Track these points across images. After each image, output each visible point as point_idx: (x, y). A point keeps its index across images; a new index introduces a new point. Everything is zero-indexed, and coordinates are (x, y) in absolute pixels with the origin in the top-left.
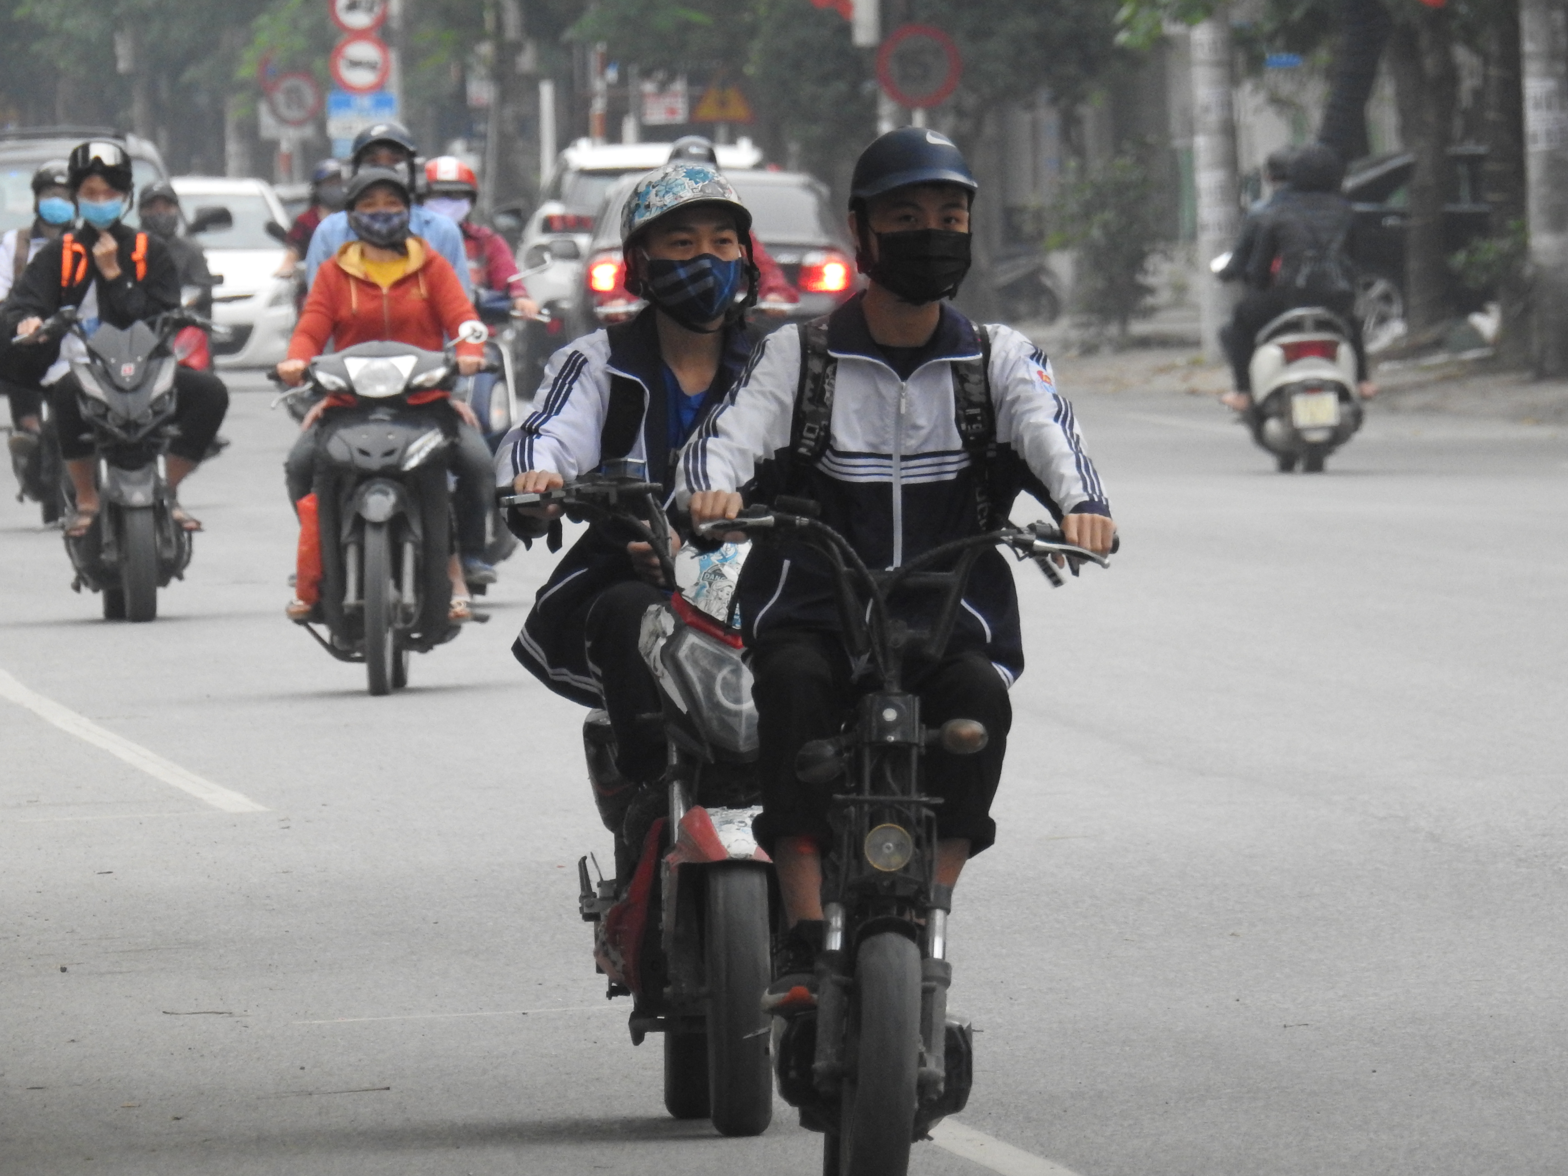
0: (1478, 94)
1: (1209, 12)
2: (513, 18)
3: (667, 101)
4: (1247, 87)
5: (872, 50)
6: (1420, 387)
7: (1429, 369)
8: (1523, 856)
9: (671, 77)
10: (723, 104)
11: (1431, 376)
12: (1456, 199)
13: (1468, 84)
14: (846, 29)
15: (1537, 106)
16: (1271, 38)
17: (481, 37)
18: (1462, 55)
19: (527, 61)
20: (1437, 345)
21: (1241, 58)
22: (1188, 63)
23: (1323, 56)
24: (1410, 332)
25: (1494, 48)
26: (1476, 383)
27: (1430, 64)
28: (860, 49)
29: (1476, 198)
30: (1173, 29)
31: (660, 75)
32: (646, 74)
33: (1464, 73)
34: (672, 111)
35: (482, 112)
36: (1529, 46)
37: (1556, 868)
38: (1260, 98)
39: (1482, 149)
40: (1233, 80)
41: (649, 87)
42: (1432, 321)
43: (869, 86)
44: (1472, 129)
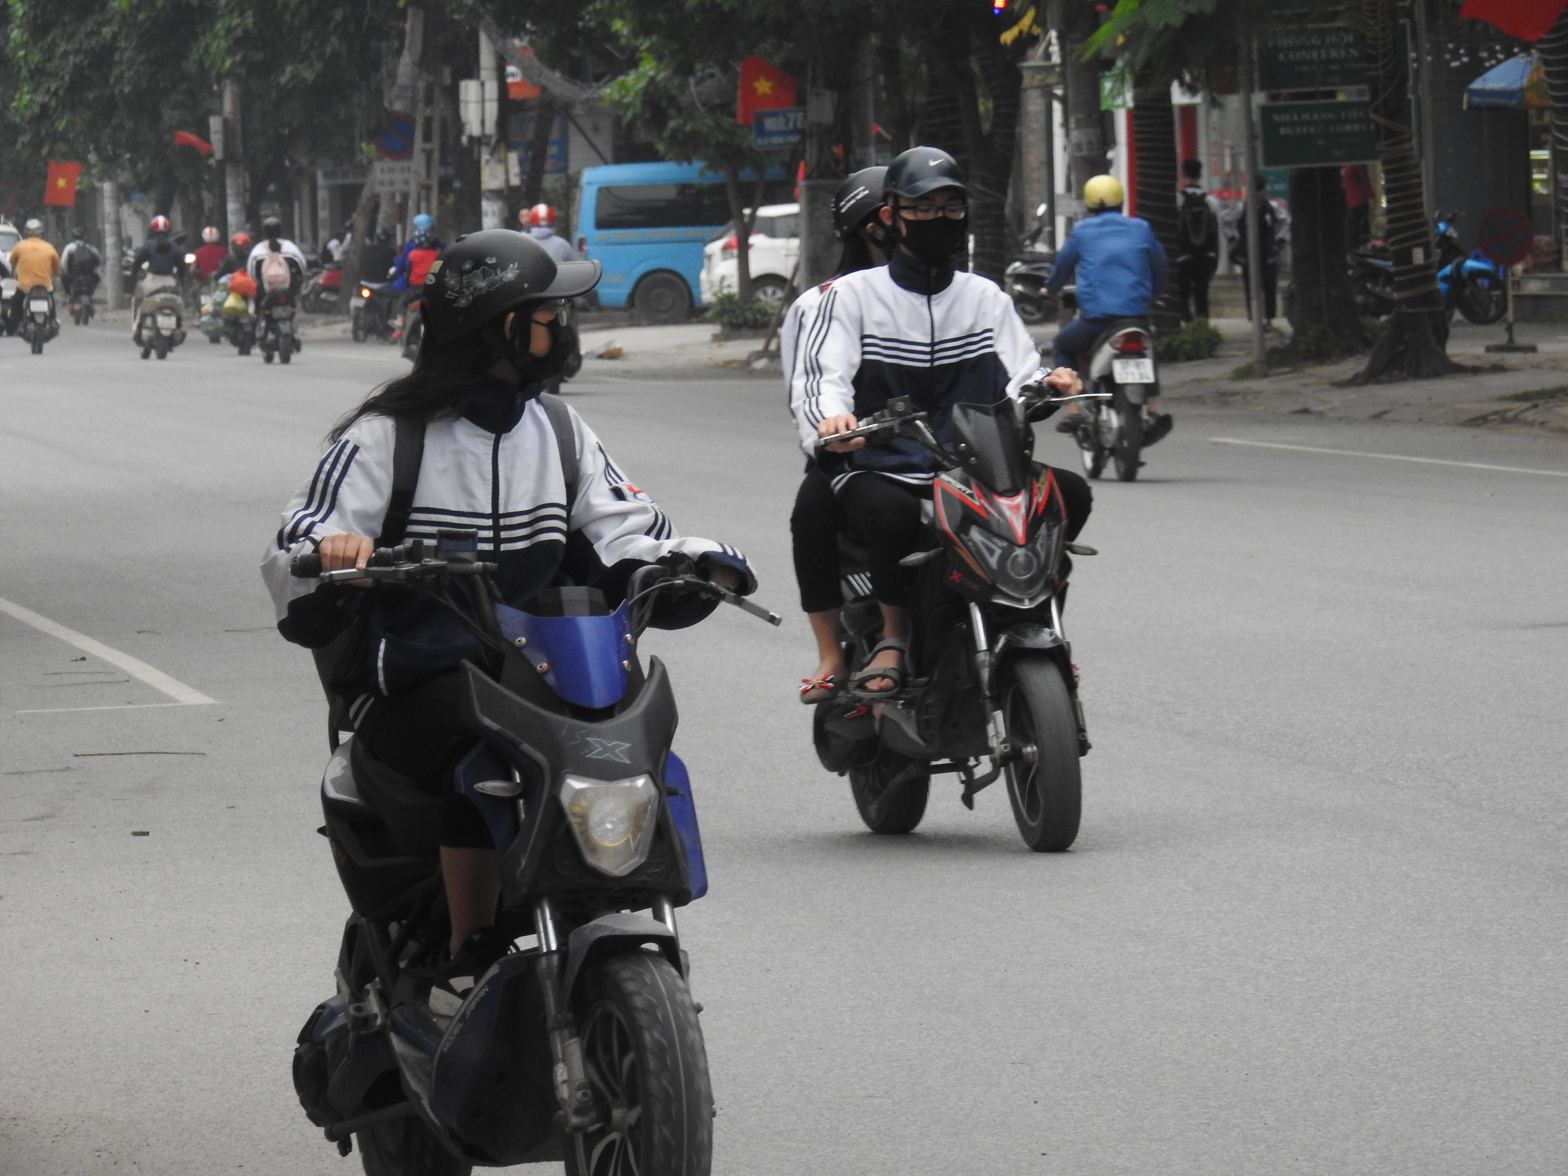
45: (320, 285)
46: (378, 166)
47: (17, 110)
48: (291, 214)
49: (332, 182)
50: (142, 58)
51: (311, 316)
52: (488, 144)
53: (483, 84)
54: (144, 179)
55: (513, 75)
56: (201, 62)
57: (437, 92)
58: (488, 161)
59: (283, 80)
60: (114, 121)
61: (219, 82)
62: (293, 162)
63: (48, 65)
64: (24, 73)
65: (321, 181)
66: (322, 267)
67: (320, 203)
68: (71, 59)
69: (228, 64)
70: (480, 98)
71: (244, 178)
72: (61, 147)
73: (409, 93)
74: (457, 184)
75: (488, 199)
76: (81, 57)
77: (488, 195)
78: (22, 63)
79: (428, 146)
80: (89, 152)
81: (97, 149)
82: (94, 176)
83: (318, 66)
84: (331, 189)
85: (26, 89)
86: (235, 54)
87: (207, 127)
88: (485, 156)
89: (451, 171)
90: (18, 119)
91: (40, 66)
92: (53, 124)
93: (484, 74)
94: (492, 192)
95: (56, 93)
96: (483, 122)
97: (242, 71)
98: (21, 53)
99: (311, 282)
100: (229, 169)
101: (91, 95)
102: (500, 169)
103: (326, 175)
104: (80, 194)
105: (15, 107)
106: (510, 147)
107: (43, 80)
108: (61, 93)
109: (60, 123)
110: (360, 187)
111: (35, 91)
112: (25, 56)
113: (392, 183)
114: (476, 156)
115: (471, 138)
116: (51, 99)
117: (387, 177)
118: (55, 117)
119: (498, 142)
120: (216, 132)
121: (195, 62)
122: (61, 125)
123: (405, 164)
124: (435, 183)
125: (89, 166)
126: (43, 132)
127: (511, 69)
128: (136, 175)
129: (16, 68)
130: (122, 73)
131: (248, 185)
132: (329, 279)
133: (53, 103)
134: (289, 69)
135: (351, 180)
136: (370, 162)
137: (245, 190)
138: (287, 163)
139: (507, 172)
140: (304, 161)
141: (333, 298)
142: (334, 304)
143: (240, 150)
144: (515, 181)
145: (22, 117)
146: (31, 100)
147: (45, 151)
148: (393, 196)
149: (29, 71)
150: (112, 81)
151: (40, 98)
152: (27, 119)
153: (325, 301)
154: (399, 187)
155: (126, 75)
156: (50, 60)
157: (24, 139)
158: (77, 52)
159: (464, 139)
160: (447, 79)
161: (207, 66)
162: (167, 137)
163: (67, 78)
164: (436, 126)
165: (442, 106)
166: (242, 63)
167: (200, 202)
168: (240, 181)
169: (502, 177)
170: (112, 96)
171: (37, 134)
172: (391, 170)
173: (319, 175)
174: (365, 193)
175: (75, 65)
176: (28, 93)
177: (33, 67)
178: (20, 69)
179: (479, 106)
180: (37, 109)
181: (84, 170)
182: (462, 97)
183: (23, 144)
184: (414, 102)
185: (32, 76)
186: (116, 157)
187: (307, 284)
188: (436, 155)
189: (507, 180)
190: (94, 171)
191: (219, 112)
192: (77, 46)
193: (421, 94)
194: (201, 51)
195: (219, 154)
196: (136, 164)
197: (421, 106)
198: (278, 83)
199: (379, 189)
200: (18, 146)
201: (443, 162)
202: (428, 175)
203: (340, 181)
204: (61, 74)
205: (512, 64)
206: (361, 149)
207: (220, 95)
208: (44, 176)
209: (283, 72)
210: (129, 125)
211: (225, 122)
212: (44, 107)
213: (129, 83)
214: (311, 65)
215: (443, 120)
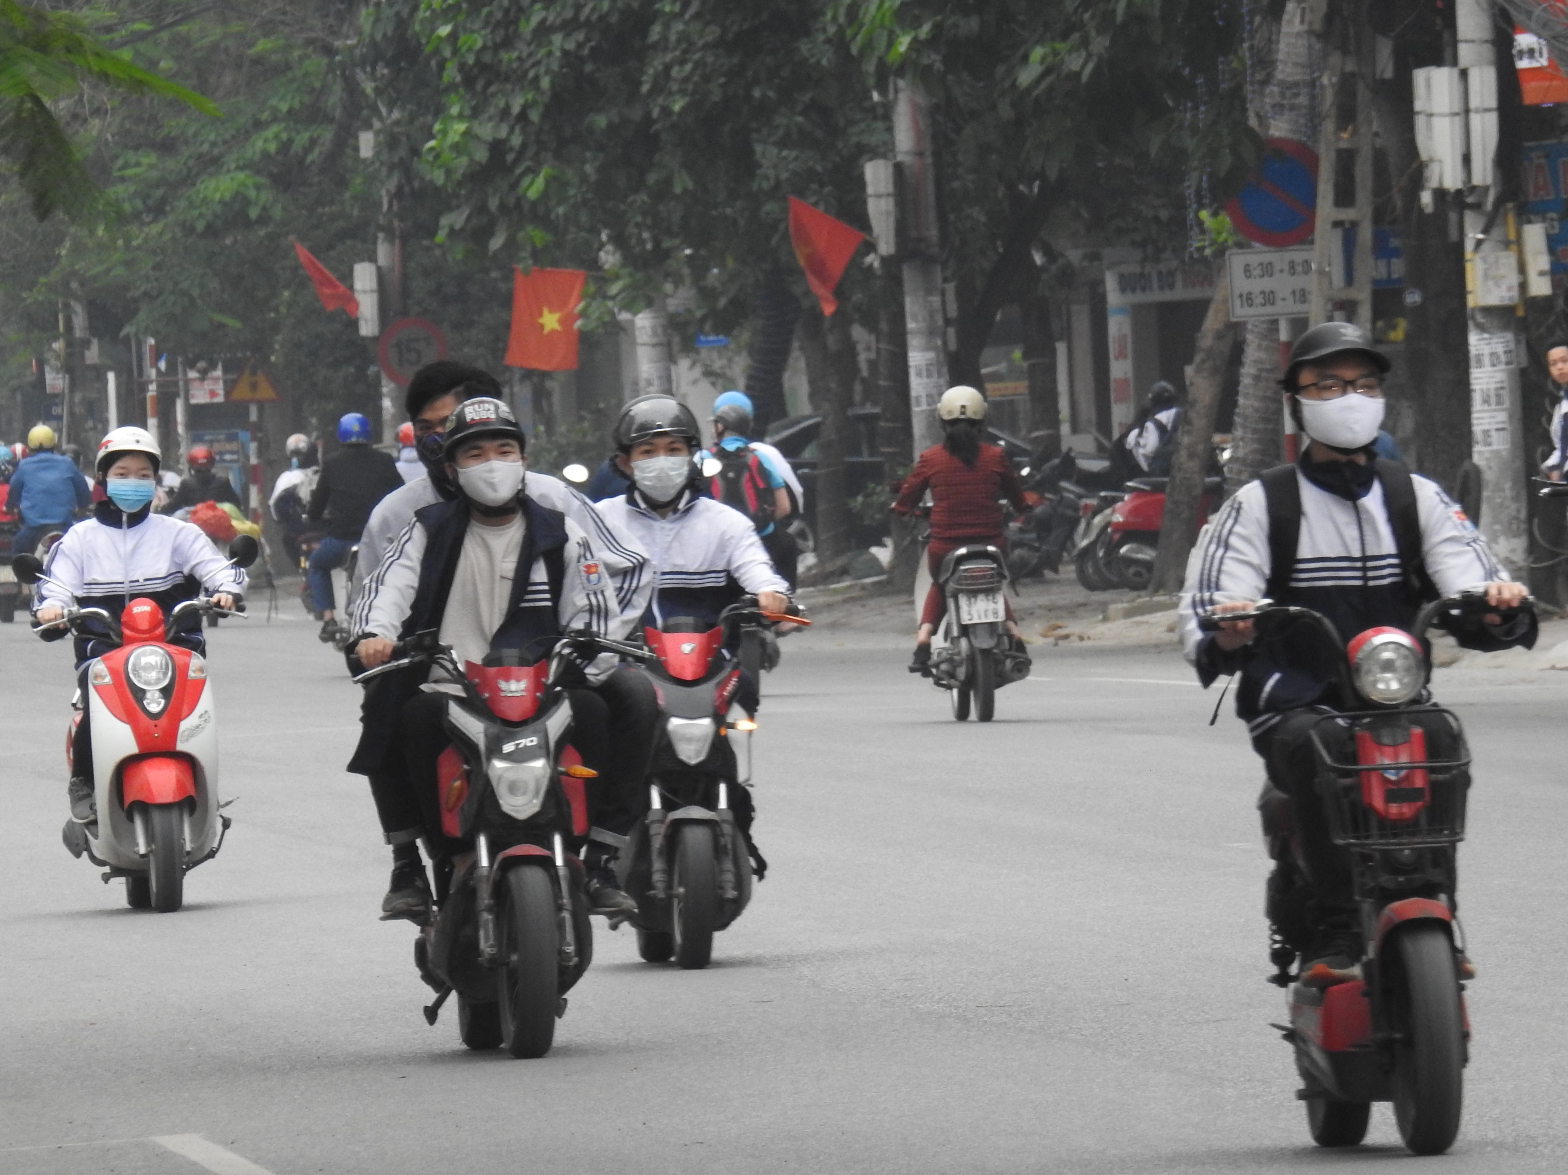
0: (873, 365)
1: (650, 303)
2: (80, 321)
3: (208, 385)
4: (684, 363)
5: (375, 339)
6: (830, 606)
7: (836, 592)
8: (887, 998)
9: (213, 366)
10: (254, 386)
11: (839, 598)
12: (859, 453)
13: (863, 358)
14: (353, 324)
15: (919, 374)
16: (703, 320)
17: (56, 338)
18: (858, 333)
19: (93, 355)
20: (843, 572)
21: (676, 340)
22: (634, 343)
23: (745, 336)
24: (821, 562)
25: (884, 326)
26: (872, 603)
27: (832, 342)
28: (364, 338)
29: (873, 453)
30: (624, 316)
31: (201, 364)
32: (191, 364)
33: (860, 347)
34: (213, 394)
35: (56, 398)
36: (911, 325)
37: (914, 1007)
38: (698, 371)
39: (877, 410)
40: (670, 358)
41: (193, 374)
42: (838, 553)
43: (372, 370)
44: (869, 395)
45: (1118, 527)
46: (1237, 261)
47: (437, 156)
48: (1051, 370)
49: (1140, 297)
50: (712, 33)
51: (1098, 596)
52: (1477, 207)
53: (1464, 74)
54: (722, 302)
55: (1531, 52)
56: (840, 43)
57: (1363, 94)
58: (1479, 243)
59: (1025, 77)
60: (652, 178)
61: (883, 88)
62: (1051, 255)
63: (505, 56)
64: (451, 73)
65: (1114, 297)
66: (1119, 487)
67: (1113, 349)
68: (557, 39)
69: (903, 44)
70: (1457, 107)
71: (943, 294)
72: (537, 236)
73: (1303, 100)
74: (1413, 298)
75: (1482, 328)
76: (580, 36)
77: (1480, 319)
78: (447, 52)
79: (1348, 214)
80: (602, 246)
81: (620, 241)
82: (613, 298)
83: (1100, 44)
84: (1137, 312)
85: (455, 110)
86: (916, 23)
87: (861, 183)
88: (1473, 235)
89: (1398, 268)
90: (438, 177)
91: (487, 58)
92: (514, 186)
93: (1465, 52)
94: (1488, 310)
95: (523, 116)
96: (1467, 159)
97: (934, 59)
98: (444, 30)
99: (1098, 520)
100: (909, 276)
101: (601, 121)
102: (1508, 260)
103: (1126, 284)
104: (586, 340)
105: (432, 149)
106: (1525, 214)
107: (492, 89)
108: (534, 116)
109: (532, 183)
110: (1201, 307)
111: (476, 113)
112: (453, 37)
113: (1269, 298)
114: (1454, 235)
115: (1440, 194)
116: (512, 130)
117: (1257, 285)
118: (518, 171)
119: (1499, 202)
120: (878, 196)
121: (828, 41)
122: (534, 188)
123: (1297, 254)
124: (1363, 295)
125: (603, 279)
126: (493, 204)
127: (1524, 40)
128: (706, 294)
129: (433, 63)
130: (667, 68)
131: (953, 310)
132: (1135, 511)
133: (516, 141)
134: (1037, 53)
135: (1179, 293)
136: (1221, 251)
137: (947, 322)
138: (1038, 259)
139: (1522, 269)
140: (1074, 255)
141: (1147, 554)
142: (1148, 566)
143: (933, 233)
144: (1540, 287)
145: (449, 172)
146: (467, 134)
147: (496, 243)
148: (1274, 324)
149: (462, 67)
150: (645, 88)
151: (486, 130)
152: (458, 176)
153: (1129, 561)
154: (1287, 306)
155: (675, 72)
156: (507, 43)
157: (456, 219)
158: (568, 27)
159: (1426, 198)
160: (1386, 68)
161: (854, 50)
162: (769, 208)
163: (545, 83)
164: (1363, 171)
165: (1375, 127)
166: (933, 41)
167: (849, 350)
168: (936, 300)
169: (1514, 279)
170: (648, 120)
171: (482, 209)
172: (1268, 270)
173: (1111, 283)
174: (1212, 322)
175: (565, 53)
176: (461, 117)
177: (471, 60)
178: (441, 66)
179: (1458, 121)
180: (482, 155)
181: (592, 288)
182: (1419, 105)
183: (453, 233)
184: (1314, 119)
185: (469, 81)
186: (661, 255)
187: (1088, 525)
188: (1366, 234)
189: (1523, 286)
190: (615, 288)
191: (885, 150)
192: (569, 14)
193: (1329, 98)
194: (842, 19)
195: (886, 245)
196: (707, 269)
197: (1329, 126)
198: (1014, 85)
199: (1240, 312)
200: (441, 236)
201: (1381, 250)
202: (1350, 278)
203: (1157, 296)
204: (531, 74)
205: (1526, 30)
206: (1200, 223)
207: (886, 114)
208: (508, 301)
209: (1025, 58)
210: (682, 182)
211: (899, 169)
212: (497, 147)
213: (683, 92)
214: (1085, 43)
215: (1379, 157)
